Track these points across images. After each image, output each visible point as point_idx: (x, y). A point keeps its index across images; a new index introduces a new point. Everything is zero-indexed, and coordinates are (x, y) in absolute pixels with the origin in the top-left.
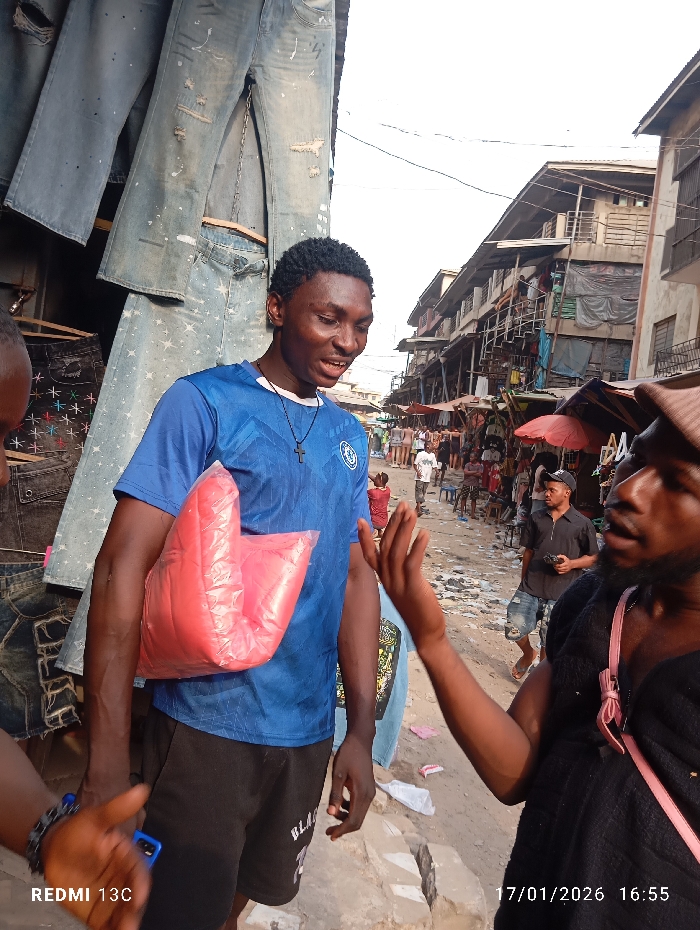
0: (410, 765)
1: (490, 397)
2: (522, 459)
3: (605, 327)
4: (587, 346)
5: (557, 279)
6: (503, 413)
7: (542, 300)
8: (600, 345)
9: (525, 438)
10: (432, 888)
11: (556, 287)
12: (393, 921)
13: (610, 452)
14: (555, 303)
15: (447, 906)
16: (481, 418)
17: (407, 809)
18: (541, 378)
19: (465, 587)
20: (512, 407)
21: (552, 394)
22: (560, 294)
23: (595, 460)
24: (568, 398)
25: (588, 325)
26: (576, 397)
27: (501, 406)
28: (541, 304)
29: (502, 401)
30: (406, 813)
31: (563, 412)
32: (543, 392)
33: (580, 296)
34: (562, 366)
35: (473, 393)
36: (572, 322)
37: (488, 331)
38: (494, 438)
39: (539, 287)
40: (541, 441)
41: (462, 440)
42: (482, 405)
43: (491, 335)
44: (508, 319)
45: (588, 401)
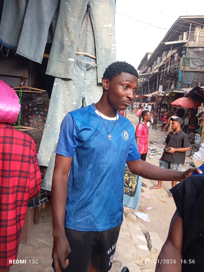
0: (142, 207)
1: (163, 92)
2: (173, 111)
3: (199, 68)
4: (194, 74)
5: (184, 53)
6: (168, 97)
7: (179, 60)
8: (197, 73)
9: (175, 105)
10: (150, 245)
11: (184, 56)
12: (140, 256)
13: (202, 109)
14: (183, 61)
15: (155, 250)
16: (160, 98)
17: (142, 220)
18: (179, 85)
19: (157, 151)
20: (170, 95)
21: (183, 91)
22: (185, 58)
23: (196, 111)
24: (188, 92)
25: (194, 67)
26: (191, 92)
27: (167, 95)
28: (179, 61)
29: (167, 93)
30: (142, 221)
31: (186, 96)
32: (180, 90)
33: (191, 58)
34: (186, 81)
35: (158, 91)
36: (189, 67)
37: (163, 71)
38: (165, 105)
39: (178, 56)
40: (180, 106)
41: (155, 105)
42: (161, 95)
43: (163, 72)
44: (169, 67)
45: (194, 93)
